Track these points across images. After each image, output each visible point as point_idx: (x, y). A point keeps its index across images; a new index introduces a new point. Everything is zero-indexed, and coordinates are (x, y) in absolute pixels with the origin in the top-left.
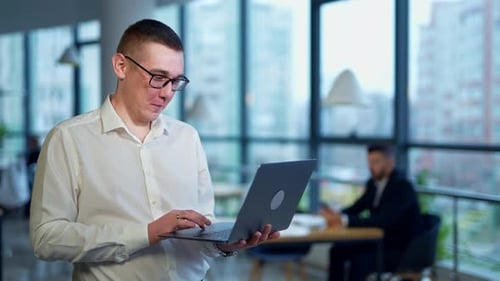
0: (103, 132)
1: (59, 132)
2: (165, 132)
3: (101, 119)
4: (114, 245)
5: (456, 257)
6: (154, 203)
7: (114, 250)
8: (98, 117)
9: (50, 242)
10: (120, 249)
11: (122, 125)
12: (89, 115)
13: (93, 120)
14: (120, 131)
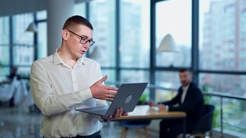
2: (83, 64)
11: (62, 62)
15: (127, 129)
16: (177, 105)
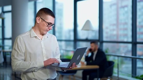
0: (31, 37)
1: (19, 38)
2: (47, 37)
3: (30, 34)
4: (35, 67)
5: (118, 74)
6: (44, 56)
7: (34, 69)
8: (29, 33)
9: (17, 67)
10: (36, 68)
11: (36, 35)
12: (27, 33)
13: (28, 34)
14: (36, 37)
15: (62, 76)
16: (91, 61)
